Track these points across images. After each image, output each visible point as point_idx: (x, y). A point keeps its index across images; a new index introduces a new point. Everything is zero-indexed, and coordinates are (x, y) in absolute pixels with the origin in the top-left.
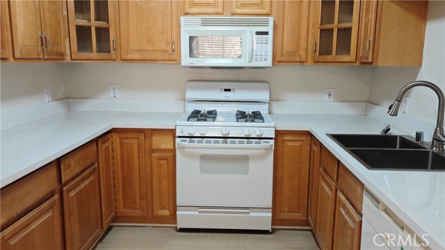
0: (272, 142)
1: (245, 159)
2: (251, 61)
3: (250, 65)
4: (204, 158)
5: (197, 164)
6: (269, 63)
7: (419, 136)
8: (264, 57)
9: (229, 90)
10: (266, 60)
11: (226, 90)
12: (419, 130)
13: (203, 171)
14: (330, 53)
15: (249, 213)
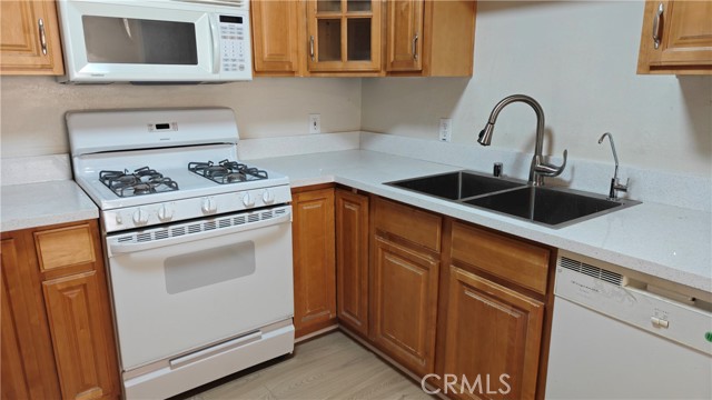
0: (289, 209)
1: (248, 247)
2: (216, 71)
3: (216, 77)
4: (173, 264)
5: (159, 279)
6: (247, 74)
7: (497, 169)
8: (238, 63)
9: (166, 126)
10: (242, 68)
11: (159, 127)
12: (498, 161)
13: (172, 289)
14: (338, 57)
15: (260, 337)
